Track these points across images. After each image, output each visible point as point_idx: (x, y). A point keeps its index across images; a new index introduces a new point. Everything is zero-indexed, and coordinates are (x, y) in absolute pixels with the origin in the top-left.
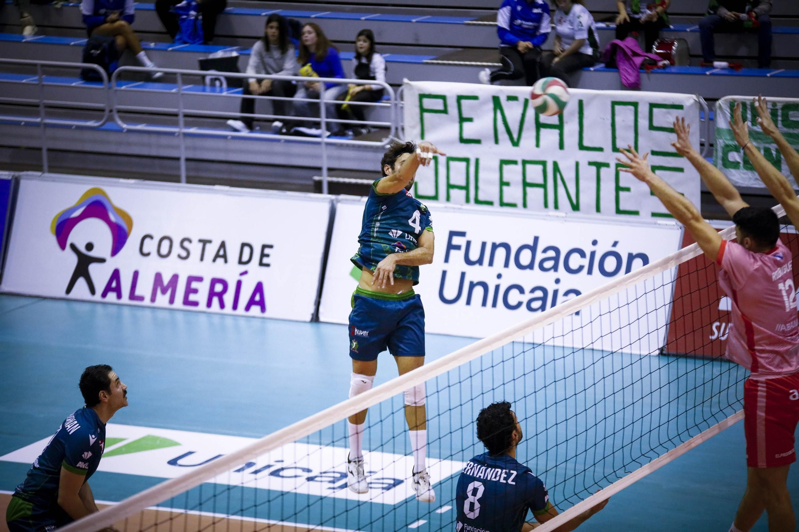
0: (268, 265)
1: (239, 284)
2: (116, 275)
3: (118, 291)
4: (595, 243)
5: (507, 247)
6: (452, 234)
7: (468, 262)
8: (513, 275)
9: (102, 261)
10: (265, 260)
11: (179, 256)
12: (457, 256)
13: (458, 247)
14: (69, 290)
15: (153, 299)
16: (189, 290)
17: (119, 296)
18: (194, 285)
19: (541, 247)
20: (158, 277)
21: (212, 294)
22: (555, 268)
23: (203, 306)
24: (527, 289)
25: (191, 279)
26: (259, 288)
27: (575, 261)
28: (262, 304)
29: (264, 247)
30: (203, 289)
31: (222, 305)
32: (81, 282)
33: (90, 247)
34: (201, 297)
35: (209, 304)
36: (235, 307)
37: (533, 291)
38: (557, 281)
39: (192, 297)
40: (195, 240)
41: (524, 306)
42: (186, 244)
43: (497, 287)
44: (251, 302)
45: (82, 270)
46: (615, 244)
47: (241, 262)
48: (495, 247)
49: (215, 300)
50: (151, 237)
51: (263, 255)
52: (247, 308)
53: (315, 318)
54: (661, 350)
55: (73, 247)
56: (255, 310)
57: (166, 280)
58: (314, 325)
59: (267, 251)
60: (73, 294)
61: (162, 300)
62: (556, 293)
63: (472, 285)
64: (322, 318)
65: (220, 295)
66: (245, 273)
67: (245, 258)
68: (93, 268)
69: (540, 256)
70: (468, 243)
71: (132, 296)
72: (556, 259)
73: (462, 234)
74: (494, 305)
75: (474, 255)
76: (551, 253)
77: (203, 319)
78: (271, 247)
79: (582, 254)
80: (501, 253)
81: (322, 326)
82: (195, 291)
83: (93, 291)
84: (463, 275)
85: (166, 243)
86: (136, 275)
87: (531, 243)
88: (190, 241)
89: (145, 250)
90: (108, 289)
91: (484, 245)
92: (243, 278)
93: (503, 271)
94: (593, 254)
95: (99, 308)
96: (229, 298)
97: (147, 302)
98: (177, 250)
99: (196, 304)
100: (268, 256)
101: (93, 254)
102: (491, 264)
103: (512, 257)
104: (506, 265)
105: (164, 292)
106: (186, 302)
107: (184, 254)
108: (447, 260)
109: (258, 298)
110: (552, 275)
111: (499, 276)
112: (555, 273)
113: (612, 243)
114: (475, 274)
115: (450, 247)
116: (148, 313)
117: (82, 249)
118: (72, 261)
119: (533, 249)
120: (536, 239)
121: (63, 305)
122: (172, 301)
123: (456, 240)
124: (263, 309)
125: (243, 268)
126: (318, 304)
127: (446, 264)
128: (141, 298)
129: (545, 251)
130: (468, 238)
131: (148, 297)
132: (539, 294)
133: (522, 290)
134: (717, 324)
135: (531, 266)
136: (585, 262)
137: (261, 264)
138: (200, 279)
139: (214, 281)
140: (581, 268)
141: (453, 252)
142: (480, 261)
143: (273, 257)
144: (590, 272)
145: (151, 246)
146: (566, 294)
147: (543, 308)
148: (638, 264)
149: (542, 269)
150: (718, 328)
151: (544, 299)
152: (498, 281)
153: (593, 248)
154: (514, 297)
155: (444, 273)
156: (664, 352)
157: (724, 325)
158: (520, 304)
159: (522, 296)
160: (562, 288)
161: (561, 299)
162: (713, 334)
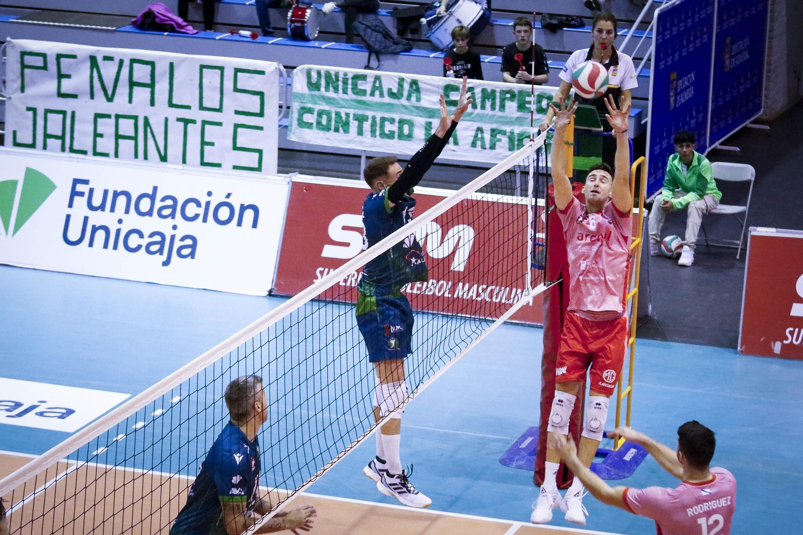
4: (210, 194)
5: (127, 194)
6: (76, 181)
7: (91, 207)
8: (132, 221)
12: (80, 202)
13: (81, 194)
19: (159, 196)
22: (173, 215)
24: (146, 234)
27: (191, 210)
37: (151, 236)
38: (175, 227)
41: (143, 249)
43: (118, 231)
46: (228, 196)
48: (116, 194)
54: (270, 292)
62: (173, 237)
63: (95, 229)
69: (158, 204)
70: (91, 191)
72: (174, 207)
73: (86, 182)
74: (115, 247)
75: (97, 202)
76: (169, 202)
79: (198, 204)
80: (122, 201)
84: (86, 219)
87: (150, 192)
91: (106, 192)
93: (124, 217)
94: (208, 204)
102: (112, 210)
103: (133, 204)
104: (127, 211)
108: (70, 205)
110: (170, 222)
111: (120, 221)
112: (173, 220)
113: (225, 194)
114: (97, 218)
115: (74, 193)
119: (152, 197)
120: (155, 189)
123: (80, 188)
127: (70, 209)
129: (163, 200)
130: (91, 185)
132: (157, 238)
133: (141, 235)
134: (322, 269)
135: (150, 213)
136: (201, 211)
140: (197, 216)
141: (76, 198)
142: (102, 207)
144: (205, 220)
146: (183, 239)
147: (161, 251)
148: (249, 214)
149: (161, 216)
150: (322, 273)
151: (162, 243)
152: (119, 226)
153: (208, 199)
154: (134, 240)
155: (68, 217)
156: (272, 293)
157: (327, 270)
158: (139, 247)
159: (141, 240)
160: (179, 234)
161: (177, 244)
162: (317, 278)
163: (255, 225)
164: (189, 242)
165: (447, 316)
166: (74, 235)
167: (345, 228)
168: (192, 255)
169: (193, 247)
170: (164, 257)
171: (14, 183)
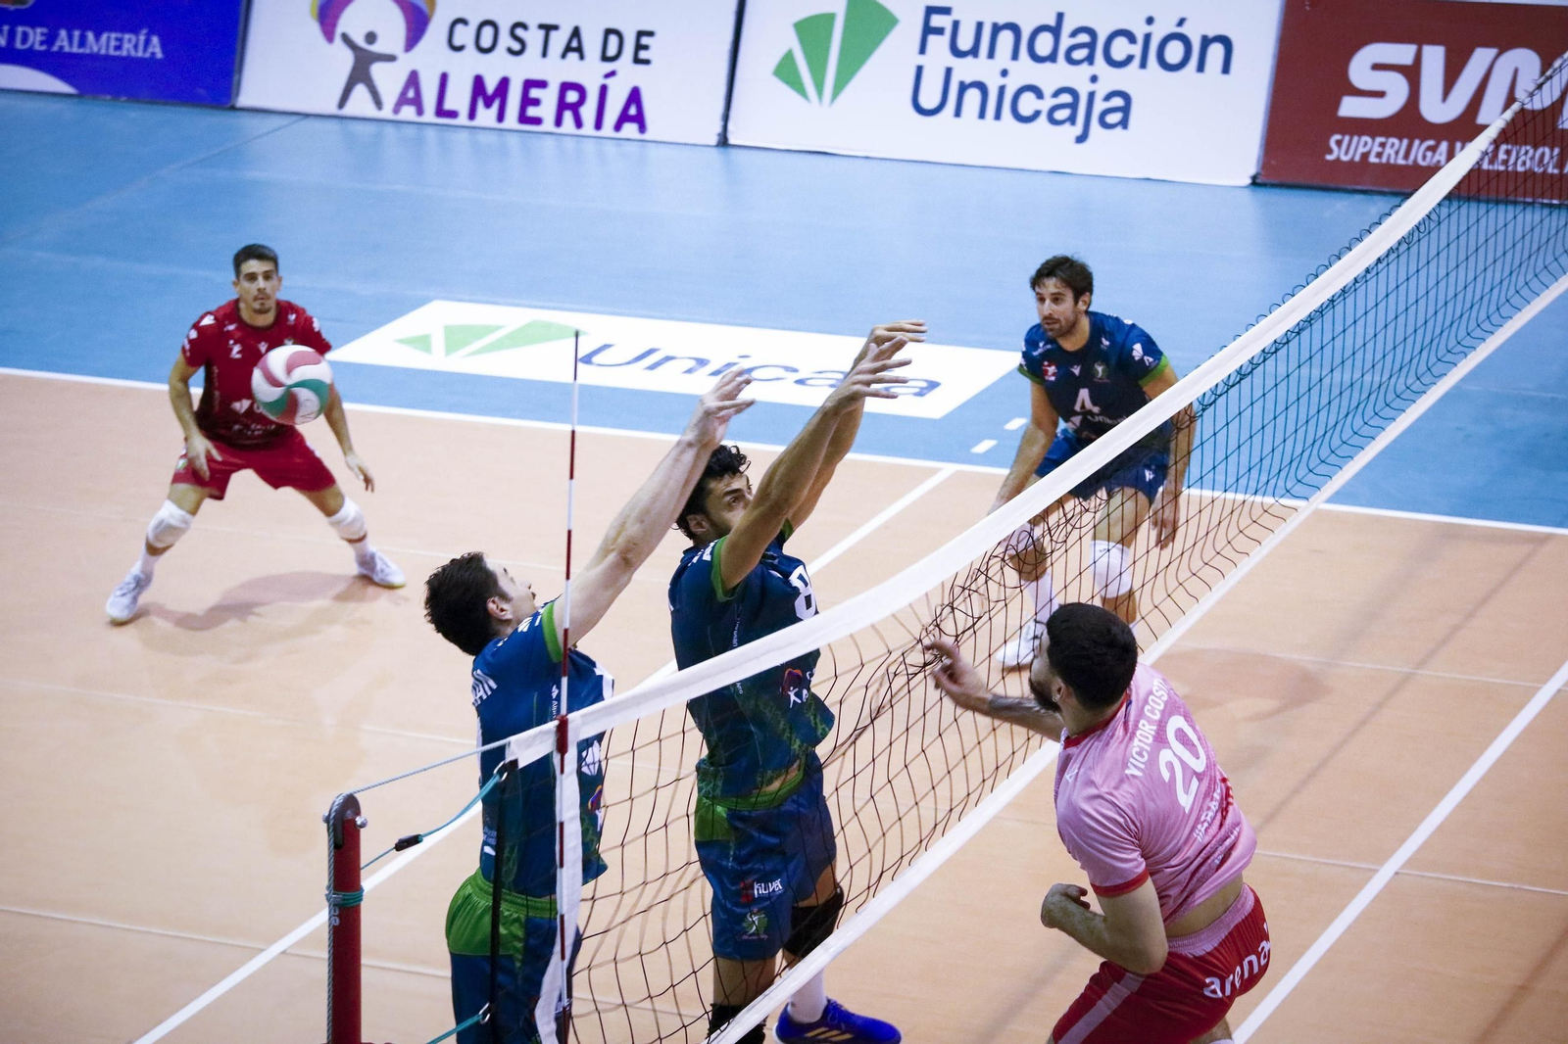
0: (647, 62)
1: (604, 90)
2: (413, 80)
3: (417, 102)
4: (1150, 21)
5: (1014, 28)
6: (931, 11)
7: (956, 52)
8: (1025, 71)
9: (391, 58)
10: (643, 55)
11: (510, 51)
12: (939, 44)
13: (940, 31)
14: (342, 103)
15: (472, 115)
16: (527, 101)
17: (420, 112)
18: (534, 93)
19: (1067, 28)
20: (479, 83)
21: (562, 106)
22: (1090, 59)
23: (548, 124)
24: (1048, 91)
25: (529, 84)
26: (635, 96)
27: (1120, 49)
28: (640, 120)
29: (641, 34)
30: (549, 98)
31: (579, 123)
32: (360, 91)
33: (371, 37)
34: (547, 109)
35: (558, 122)
36: (598, 125)
37: (1056, 94)
38: (1094, 79)
39: (532, 112)
40: (533, 24)
41: (1043, 118)
42: (519, 32)
43: (1002, 89)
44: (624, 118)
45: (360, 74)
46: (1181, 22)
47: (605, 58)
48: (997, 29)
49: (568, 115)
50: (463, 21)
51: (639, 47)
52: (618, 127)
53: (723, 141)
54: (1254, 178)
55: (346, 38)
56: (630, 129)
57: (491, 86)
58: (722, 149)
59: (645, 40)
60: (350, 109)
61: (486, 116)
62: (1091, 96)
63: (963, 88)
64: (732, 140)
65: (575, 108)
66: (612, 74)
67: (612, 51)
68: (377, 70)
69: (1066, 42)
70: (956, 25)
71: (440, 112)
72: (1091, 46)
73: (946, 11)
74: (998, 116)
75: (965, 42)
76: (1084, 38)
77: (549, 142)
78: (650, 34)
79: (1131, 38)
80: (1006, 38)
81: (733, 151)
82: (536, 102)
83: (378, 103)
84: (949, 71)
85: (488, 31)
86: (444, 78)
87: (1052, 22)
88: (524, 26)
89: (457, 42)
90: (403, 100)
91: (980, 26)
92: (609, 82)
93: (1011, 66)
94: (1148, 37)
95: (389, 130)
96: (588, 112)
97: (463, 119)
98: (505, 41)
99: (537, 121)
100: (646, 47)
101: (375, 48)
102: (991, 55)
103: (1024, 42)
104: (1015, 56)
105: (488, 104)
106: (524, 119)
107: (516, 46)
108: (922, 50)
109: (634, 112)
110: (1085, 70)
111: (1004, 73)
112: (1090, 68)
113: (1176, 20)
114: (966, 70)
115: (928, 30)
116: (464, 135)
117: (360, 41)
118: (345, 60)
119: (1056, 31)
120: (1060, 16)
121: (332, 126)
122: (501, 117)
123: (937, 21)
124: (642, 128)
125: (609, 67)
126: (726, 118)
127: (922, 56)
128: (453, 114)
129: (1074, 34)
130: (955, 16)
131: (464, 111)
132: (1066, 98)
133: (1039, 94)
134: (1337, 137)
135: (1052, 58)
136: (1136, 50)
137: (637, 60)
138: (542, 84)
139: (565, 87)
140: (1130, 59)
141: (932, 39)
142: (974, 51)
143: (655, 49)
144: (1143, 65)
145: (464, 35)
146: (1108, 98)
147: (1072, 119)
148: (1216, 52)
149: (1071, 61)
150: (1339, 143)
151: (1073, 106)
152: (1002, 81)
153: (1148, 29)
154: (1028, 102)
155: (920, 69)
156: (1258, 181)
157: (1347, 138)
158: (1037, 114)
159: (1040, 101)
160: (1102, 89)
161: (1099, 106)
162: (1330, 151)
163: (1226, 69)
164: (1118, 102)
165: (1551, 206)
166: (929, 98)
167: (1377, 67)
168: (1124, 123)
169: (1126, 110)
170: (1078, 129)
171: (829, 18)
